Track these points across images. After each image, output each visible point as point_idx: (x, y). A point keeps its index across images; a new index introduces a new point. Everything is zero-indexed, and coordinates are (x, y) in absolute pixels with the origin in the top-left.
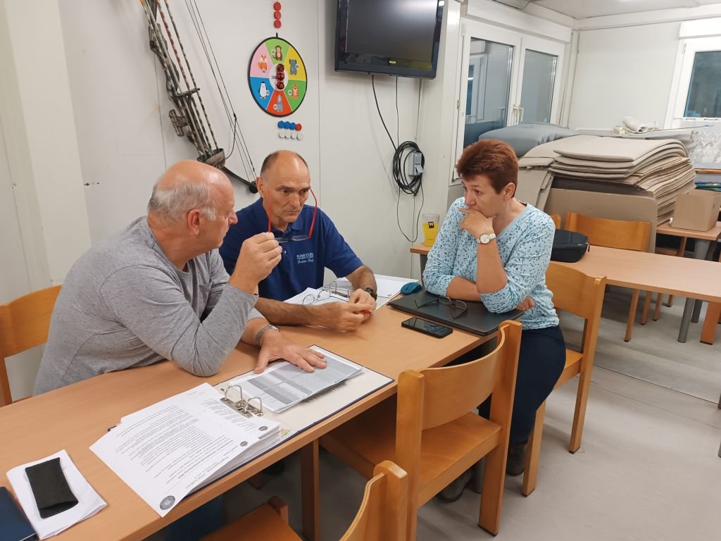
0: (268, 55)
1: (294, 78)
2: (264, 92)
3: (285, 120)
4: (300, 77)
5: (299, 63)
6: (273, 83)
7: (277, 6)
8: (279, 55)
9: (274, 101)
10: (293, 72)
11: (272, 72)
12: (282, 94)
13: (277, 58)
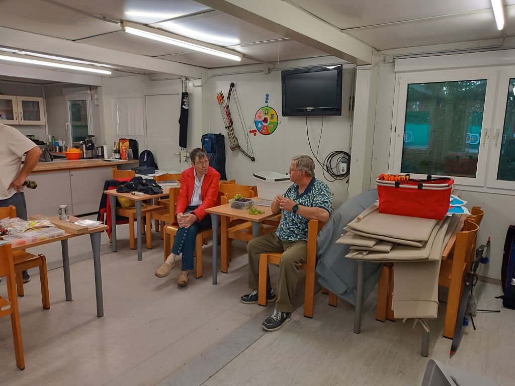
0: (262, 112)
1: (272, 121)
2: (260, 125)
5: (275, 115)
9: (263, 129)
10: (272, 118)
12: (267, 127)
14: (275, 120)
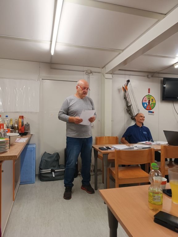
3: (150, 111)
4: (154, 102)
5: (154, 99)
6: (148, 103)
7: (149, 89)
8: (149, 98)
9: (148, 107)
10: (152, 101)
11: (148, 101)
12: (150, 106)
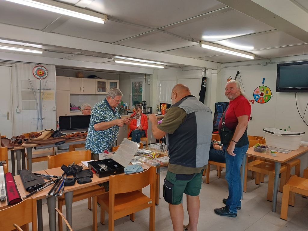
0: (259, 89)
1: (267, 95)
2: (257, 97)
5: (269, 91)
7: (264, 79)
8: (263, 90)
9: (260, 99)
10: (267, 93)
13: (262, 90)
14: (269, 94)
